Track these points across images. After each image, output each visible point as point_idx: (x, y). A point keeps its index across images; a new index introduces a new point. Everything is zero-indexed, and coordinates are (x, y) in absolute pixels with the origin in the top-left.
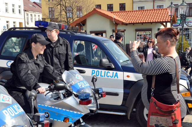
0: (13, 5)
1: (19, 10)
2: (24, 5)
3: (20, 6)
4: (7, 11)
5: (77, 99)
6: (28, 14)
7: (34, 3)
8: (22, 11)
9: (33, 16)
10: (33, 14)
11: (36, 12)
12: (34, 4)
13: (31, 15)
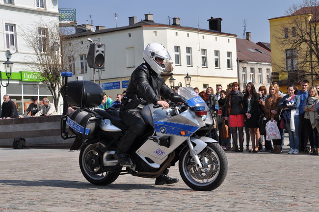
0: (217, 53)
1: (228, 61)
2: (238, 51)
3: (229, 54)
4: (204, 65)
5: (192, 112)
6: (244, 68)
7: (260, 44)
8: (234, 63)
9: (256, 70)
10: (256, 67)
11: (263, 63)
12: (259, 47)
13: (252, 69)
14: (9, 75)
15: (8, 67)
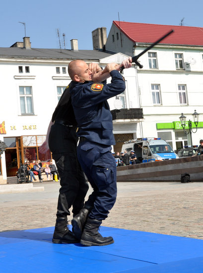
14: (196, 123)
15: (196, 117)
